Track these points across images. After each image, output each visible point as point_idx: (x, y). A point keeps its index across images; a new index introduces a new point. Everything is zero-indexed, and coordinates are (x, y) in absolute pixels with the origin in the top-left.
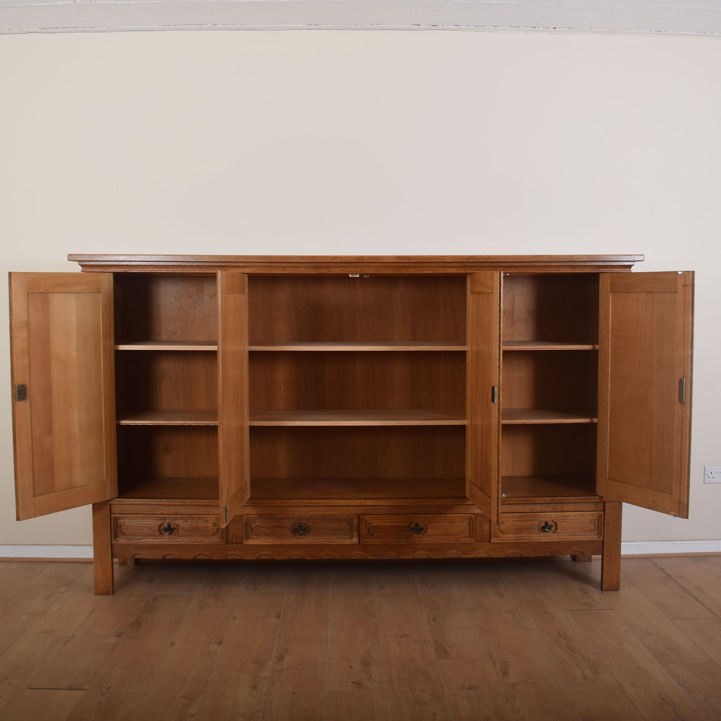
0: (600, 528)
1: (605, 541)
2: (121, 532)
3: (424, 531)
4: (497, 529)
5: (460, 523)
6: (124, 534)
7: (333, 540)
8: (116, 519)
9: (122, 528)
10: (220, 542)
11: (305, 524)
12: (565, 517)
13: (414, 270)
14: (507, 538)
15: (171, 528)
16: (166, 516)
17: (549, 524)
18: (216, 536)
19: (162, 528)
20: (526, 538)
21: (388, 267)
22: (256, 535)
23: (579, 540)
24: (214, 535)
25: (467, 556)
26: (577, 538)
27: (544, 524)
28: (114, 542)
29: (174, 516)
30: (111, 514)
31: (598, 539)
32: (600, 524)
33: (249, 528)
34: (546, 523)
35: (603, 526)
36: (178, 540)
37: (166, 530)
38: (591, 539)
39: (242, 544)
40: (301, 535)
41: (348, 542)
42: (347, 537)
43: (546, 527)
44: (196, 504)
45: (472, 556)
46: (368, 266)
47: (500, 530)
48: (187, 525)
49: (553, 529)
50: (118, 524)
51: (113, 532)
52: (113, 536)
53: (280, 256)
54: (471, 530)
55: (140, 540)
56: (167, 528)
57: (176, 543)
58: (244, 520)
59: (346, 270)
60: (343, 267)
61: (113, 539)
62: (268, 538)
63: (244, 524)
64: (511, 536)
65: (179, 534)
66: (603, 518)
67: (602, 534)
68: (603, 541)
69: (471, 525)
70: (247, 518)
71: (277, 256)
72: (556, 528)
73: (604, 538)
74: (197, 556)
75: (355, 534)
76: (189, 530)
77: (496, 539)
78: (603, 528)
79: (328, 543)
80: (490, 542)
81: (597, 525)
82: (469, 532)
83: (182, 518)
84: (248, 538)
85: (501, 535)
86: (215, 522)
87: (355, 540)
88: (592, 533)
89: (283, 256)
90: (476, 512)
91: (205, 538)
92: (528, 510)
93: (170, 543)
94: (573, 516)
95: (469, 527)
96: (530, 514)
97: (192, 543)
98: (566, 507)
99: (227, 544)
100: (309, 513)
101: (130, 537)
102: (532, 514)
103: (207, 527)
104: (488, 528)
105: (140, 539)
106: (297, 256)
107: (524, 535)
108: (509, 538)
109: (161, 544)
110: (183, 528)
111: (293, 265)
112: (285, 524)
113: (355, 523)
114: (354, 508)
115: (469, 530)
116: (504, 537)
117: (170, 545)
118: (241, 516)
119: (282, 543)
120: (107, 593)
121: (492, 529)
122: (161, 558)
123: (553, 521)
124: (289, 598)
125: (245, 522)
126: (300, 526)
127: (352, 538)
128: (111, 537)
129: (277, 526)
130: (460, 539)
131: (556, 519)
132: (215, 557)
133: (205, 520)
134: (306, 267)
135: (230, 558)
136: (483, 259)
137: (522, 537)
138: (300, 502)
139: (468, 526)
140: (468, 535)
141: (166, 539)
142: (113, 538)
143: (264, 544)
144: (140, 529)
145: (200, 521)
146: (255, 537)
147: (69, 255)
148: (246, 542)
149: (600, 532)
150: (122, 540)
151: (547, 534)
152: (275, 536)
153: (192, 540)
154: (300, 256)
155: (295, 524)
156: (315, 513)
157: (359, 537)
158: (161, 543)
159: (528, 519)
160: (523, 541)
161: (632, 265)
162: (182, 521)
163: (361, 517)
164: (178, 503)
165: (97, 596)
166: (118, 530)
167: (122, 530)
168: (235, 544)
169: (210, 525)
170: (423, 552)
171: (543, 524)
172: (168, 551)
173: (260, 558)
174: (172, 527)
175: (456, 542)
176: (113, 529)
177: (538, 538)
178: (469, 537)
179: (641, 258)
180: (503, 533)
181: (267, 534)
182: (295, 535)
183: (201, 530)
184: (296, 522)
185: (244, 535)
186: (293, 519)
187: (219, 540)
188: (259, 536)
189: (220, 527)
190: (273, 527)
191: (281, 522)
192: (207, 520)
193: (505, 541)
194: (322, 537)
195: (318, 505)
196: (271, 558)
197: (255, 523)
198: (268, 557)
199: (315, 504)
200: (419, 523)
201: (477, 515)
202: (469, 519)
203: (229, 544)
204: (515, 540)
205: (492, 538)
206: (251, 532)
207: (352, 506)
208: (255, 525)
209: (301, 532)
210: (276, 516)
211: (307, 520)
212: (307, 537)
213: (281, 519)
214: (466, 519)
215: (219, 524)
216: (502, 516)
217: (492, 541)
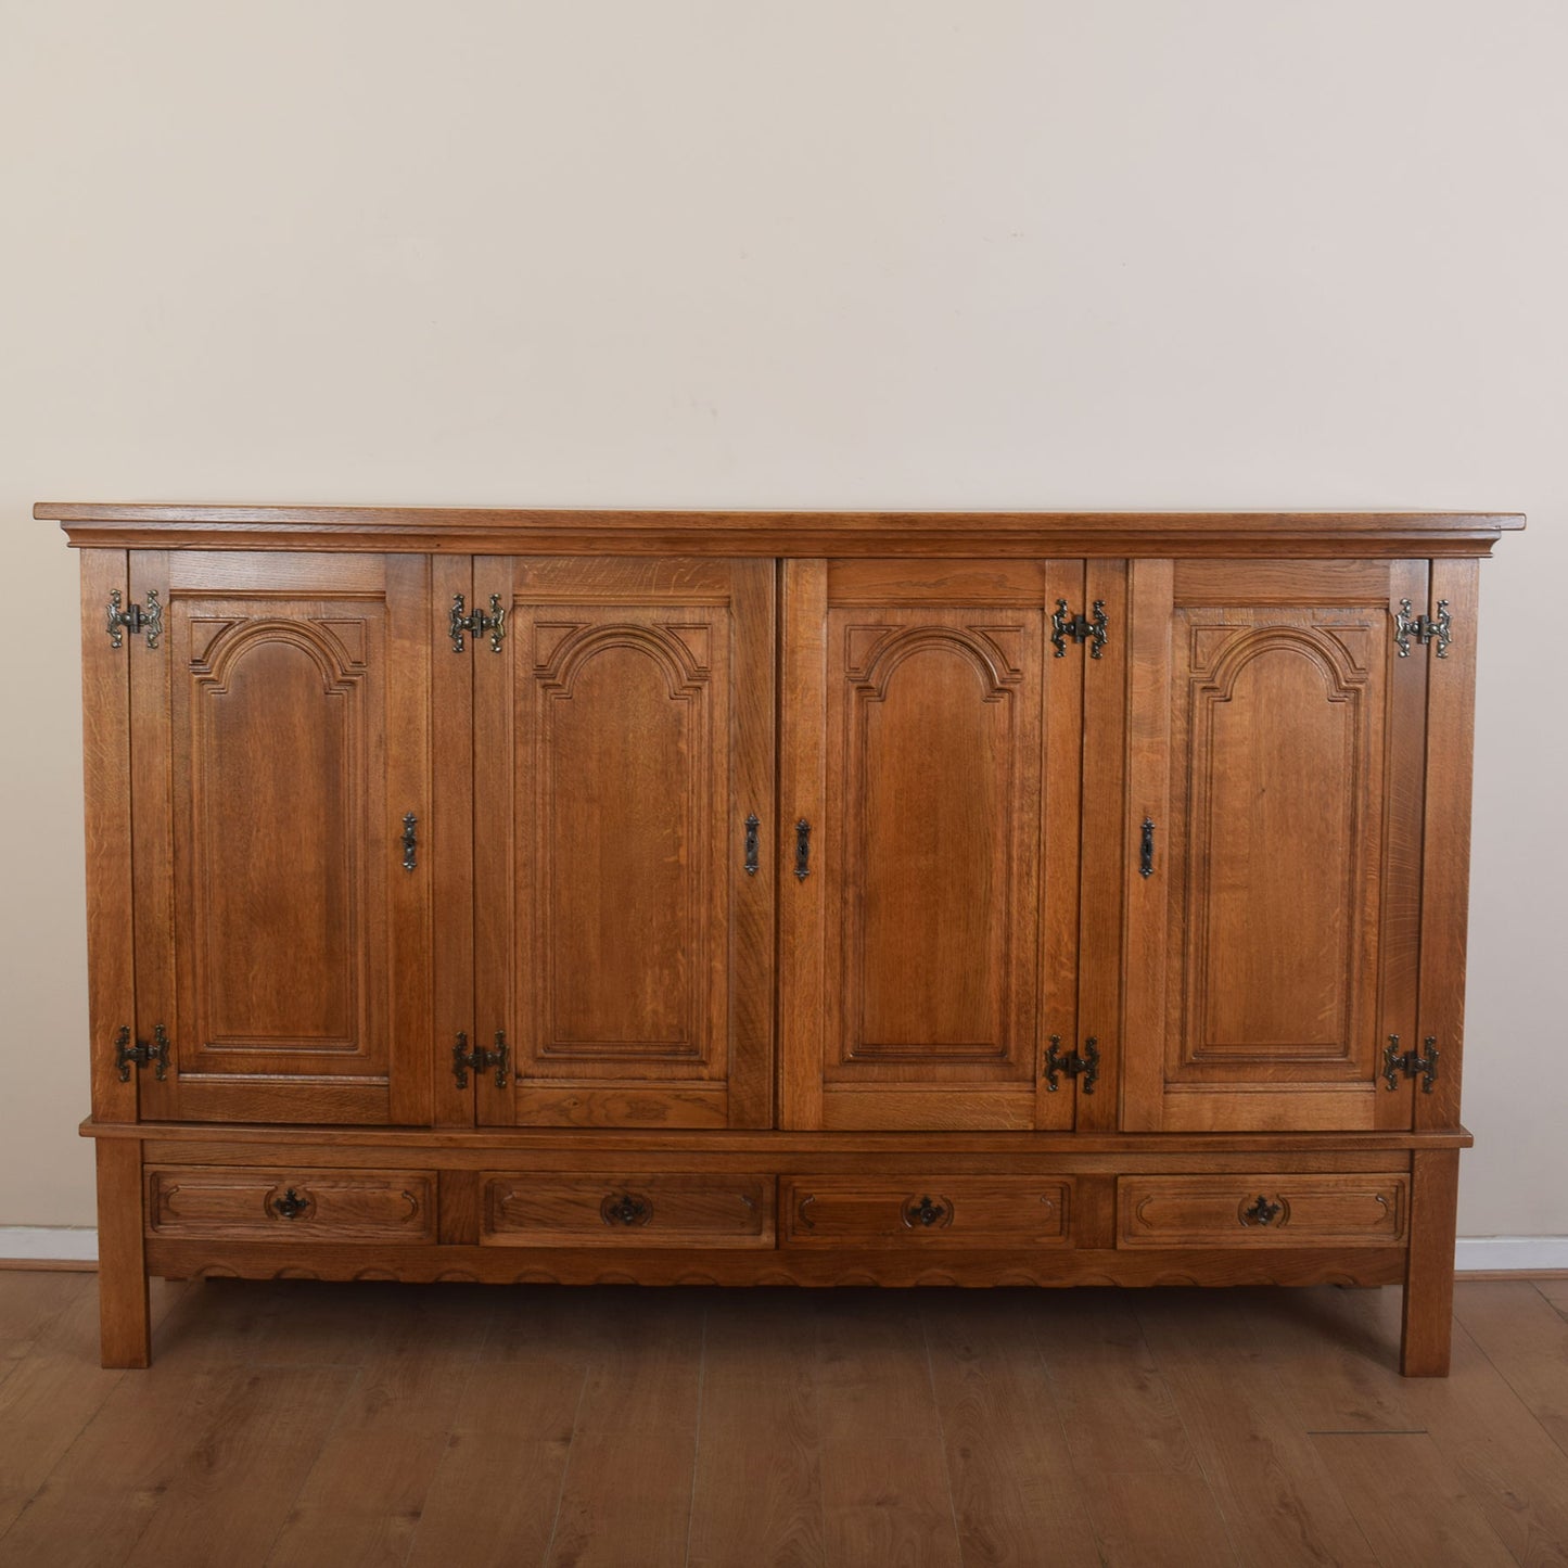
0: (1400, 1215)
1: (1412, 1250)
2: (167, 1208)
3: (944, 1216)
4: (1134, 1214)
5: (1039, 1197)
6: (177, 1215)
7: (709, 1237)
8: (157, 1177)
9: (170, 1200)
10: (421, 1239)
11: (641, 1196)
12: (1309, 1186)
13: (924, 549)
14: (1157, 1240)
15: (297, 1202)
16: (285, 1171)
17: (1269, 1204)
18: (409, 1225)
19: (273, 1200)
20: (1209, 1239)
21: (858, 540)
22: (512, 1222)
23: (1344, 1245)
24: (404, 1220)
25: (1055, 1283)
26: (1339, 1241)
27: (1256, 1205)
28: (151, 1235)
29: (304, 1171)
30: (143, 1164)
31: (1395, 1245)
32: (1400, 1205)
33: (496, 1205)
34: (1261, 1201)
35: (1407, 1212)
36: (313, 1231)
37: (282, 1207)
38: (1377, 1245)
39: (478, 1244)
40: (628, 1223)
41: (749, 1242)
42: (747, 1230)
43: (1260, 1212)
44: (359, 1142)
45: (1069, 1281)
46: (804, 539)
47: (1141, 1219)
48: (336, 1193)
49: (1278, 1216)
50: (161, 1189)
51: (147, 1210)
52: (148, 1219)
54: (1066, 1216)
55: (219, 1232)
56: (287, 1203)
57: (308, 1240)
58: (482, 1184)
60: (741, 540)
61: (149, 1228)
62: (544, 1232)
63: (482, 1194)
65: (316, 1217)
66: (1407, 1189)
67: (1406, 1230)
68: (1408, 1250)
69: (1066, 1203)
70: (490, 1181)
72: (1287, 1215)
73: (1409, 1241)
74: (361, 1273)
75: (768, 1223)
76: (342, 1209)
77: (1131, 1240)
78: (1407, 1216)
79: (698, 1246)
80: (1114, 1246)
81: (1393, 1209)
82: (1062, 1221)
83: (323, 1178)
84: (491, 1229)
85: (1142, 1230)
86: (408, 1189)
87: (767, 1239)
88: (1378, 1228)
90: (1079, 1172)
91: (383, 1227)
92: (1212, 1168)
93: (293, 1240)
94: (1331, 1184)
95: (1061, 1210)
96: (1217, 1178)
97: (349, 1241)
98: (1313, 1164)
99: (439, 1243)
100: (647, 1169)
101: (191, 1223)
102: (1223, 1178)
103: (388, 1200)
104: (1107, 1211)
105: (218, 1228)
108: (1161, 1240)
109: (270, 1243)
110: (328, 1201)
112: (590, 1195)
113: (768, 1195)
114: (766, 1157)
115: (1062, 1215)
116: (1151, 1236)
117: (293, 1244)
118: (477, 1172)
119: (577, 1244)
120: (133, 1365)
121: (1120, 1215)
122: (270, 1277)
123: (1278, 1196)
124: (597, 1384)
125: (486, 1187)
126: (627, 1201)
127: (759, 1233)
128: (144, 1222)
129: (567, 1201)
130: (1038, 1240)
131: (1288, 1190)
132: (404, 1277)
133: (384, 1182)
135: (447, 1278)
137: (1197, 1235)
138: (625, 1141)
139: (1059, 1206)
140: (1058, 1229)
141: (284, 1230)
142: (148, 1224)
143: (532, 1244)
144: (218, 1203)
145: (371, 1186)
146: (512, 1228)
147: (36, 504)
148: (487, 1241)
149: (1399, 1228)
150: (171, 1231)
151: (1260, 1229)
152: (562, 1225)
153: (348, 1232)
155: (614, 1195)
156: (666, 1169)
157: (777, 1231)
158: (271, 1239)
159: (1213, 1190)
160: (1199, 1247)
161: (1494, 541)
162: (323, 1184)
163: (783, 1179)
164: (313, 1140)
165: (106, 1371)
166: (162, 1204)
167: (171, 1206)
168: (461, 1243)
169: (395, 1195)
170: (939, 1271)
171: (1254, 1204)
172: (289, 1260)
173: (522, 1281)
174: (299, 1198)
175: (1025, 1247)
176: (147, 1203)
177: (1239, 1239)
178: (1061, 1234)
179: (1519, 522)
180: (1149, 1224)
181: (541, 1222)
182: (613, 1224)
183: (373, 1208)
184: (616, 1190)
185: (482, 1222)
186: (607, 1182)
187: (419, 1234)
188: (521, 1225)
189: (420, 1201)
190: (555, 1203)
191: (577, 1190)
192: (389, 1183)
193: (1154, 1247)
194: (683, 1231)
195: (672, 1149)
196: (550, 1280)
197: (511, 1193)
198: (543, 1280)
199: (665, 1145)
200: (931, 1198)
201: (1081, 1179)
202: (1061, 1188)
203: (444, 1244)
204: (1179, 1243)
205: (1120, 1237)
206: (499, 1215)
207: (761, 1152)
208: (510, 1197)
209: (629, 1218)
210: (564, 1174)
211: (643, 1187)
212: (645, 1230)
213: (577, 1184)
214: (1054, 1187)
215: (418, 1194)
216: (1147, 1182)
217: (1118, 1245)
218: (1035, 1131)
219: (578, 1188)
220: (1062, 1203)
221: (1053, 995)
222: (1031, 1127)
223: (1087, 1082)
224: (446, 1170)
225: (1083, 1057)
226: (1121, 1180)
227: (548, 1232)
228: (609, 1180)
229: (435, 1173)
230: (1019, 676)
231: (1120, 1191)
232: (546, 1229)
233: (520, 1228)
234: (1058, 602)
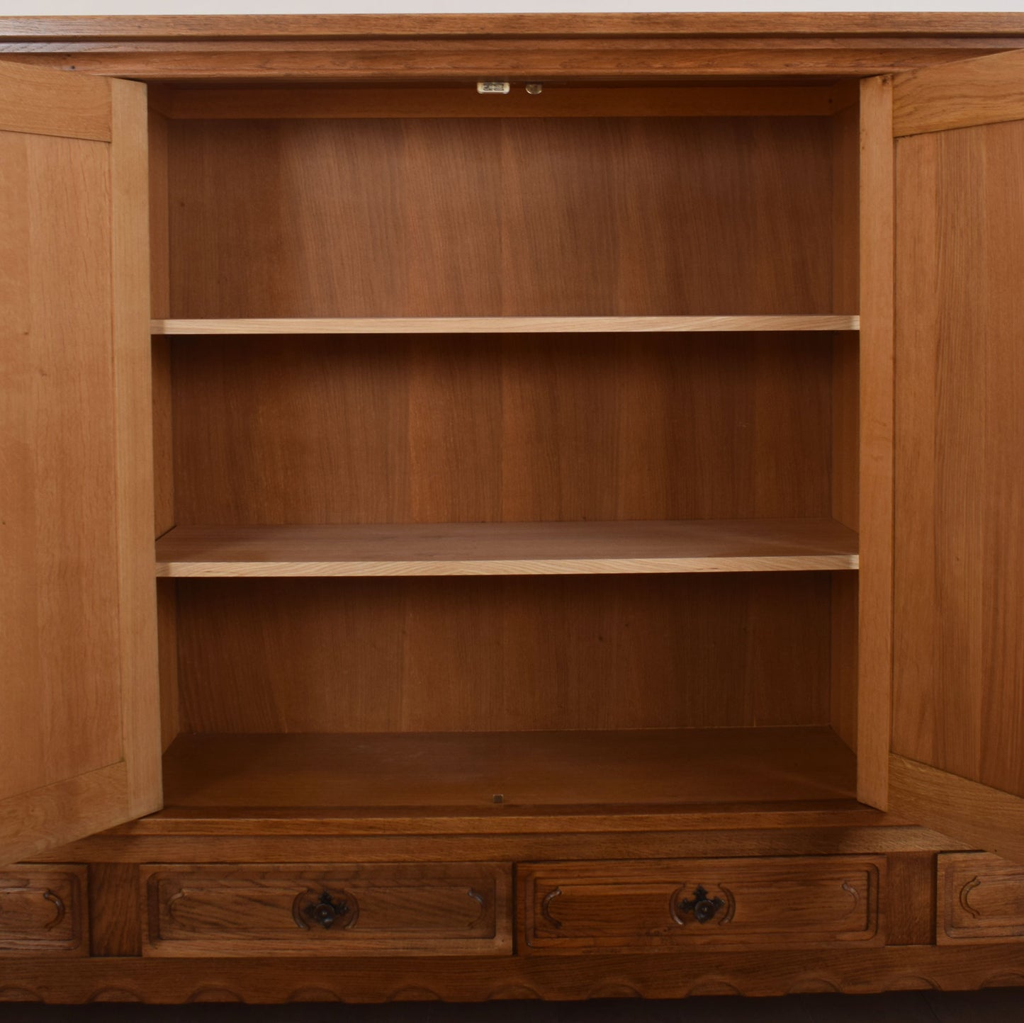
3: (724, 910)
4: (956, 900)
7: (432, 942)
10: (68, 949)
11: (342, 891)
13: (688, 64)
14: (986, 932)
18: (54, 932)
21: (604, 52)
22: (183, 927)
24: (48, 926)
25: (860, 989)
33: (162, 906)
39: (140, 955)
40: (328, 926)
41: (479, 947)
42: (474, 933)
45: (877, 986)
46: (539, 51)
47: (965, 905)
53: (247, 17)
54: (873, 906)
58: (143, 880)
59: (470, 65)
60: (457, 53)
62: (223, 938)
63: (144, 891)
64: (1002, 922)
69: (873, 890)
70: (154, 875)
71: (237, 16)
75: (503, 922)
77: (953, 933)
79: (416, 953)
80: (933, 941)
82: (868, 911)
84: (156, 936)
85: (967, 920)
86: (51, 887)
87: (502, 942)
89: (258, 16)
90: (889, 850)
91: (21, 936)
95: (868, 898)
99: (92, 954)
100: (351, 858)
103: (27, 902)
104: (924, 897)
106: (305, 16)
108: (991, 931)
111: (290, 47)
112: (278, 892)
113: (503, 888)
114: (500, 840)
115: (868, 904)
116: (978, 927)
118: (136, 865)
119: (264, 953)
121: (940, 903)
125: (149, 883)
126: (325, 898)
127: (492, 936)
129: (251, 899)
130: (840, 937)
133: (22, 880)
134: (337, 55)
135: (104, 998)
136: (915, 24)
138: (323, 823)
139: (865, 894)
140: (863, 923)
145: (5, 885)
146: (182, 934)
148: (151, 951)
152: (245, 929)
154: (314, 16)
155: (310, 890)
156: (374, 858)
157: (515, 932)
163: (522, 868)
168: (119, 955)
169: (35, 896)
170: (718, 978)
173: (197, 1000)
175: (824, 946)
178: (867, 928)
180: (976, 913)
181: (217, 926)
182: (309, 928)
183: (7, 912)
184: (310, 884)
185: (144, 927)
186: (300, 875)
187: (66, 944)
188: (193, 930)
189: (67, 903)
190: (237, 903)
191: (262, 886)
192: (28, 880)
193: (983, 941)
194: (397, 935)
195: (380, 833)
196: (232, 999)
197: (180, 891)
198: (223, 998)
199: (371, 828)
200: (706, 887)
201: (892, 858)
202: (867, 871)
203: (99, 955)
204: (1013, 936)
205: (940, 930)
206: (167, 918)
207: (494, 835)
208: (179, 895)
209: (327, 920)
210: (244, 865)
211: (346, 880)
212: (349, 935)
213: (263, 878)
214: (860, 871)
215: (64, 893)
216: (973, 860)
217: (938, 939)
219: (263, 882)
220: (868, 890)
224: (98, 864)
226: (941, 859)
227: (229, 939)
228: (302, 872)
229: (86, 866)
231: (941, 873)
232: (225, 935)
233: (191, 934)
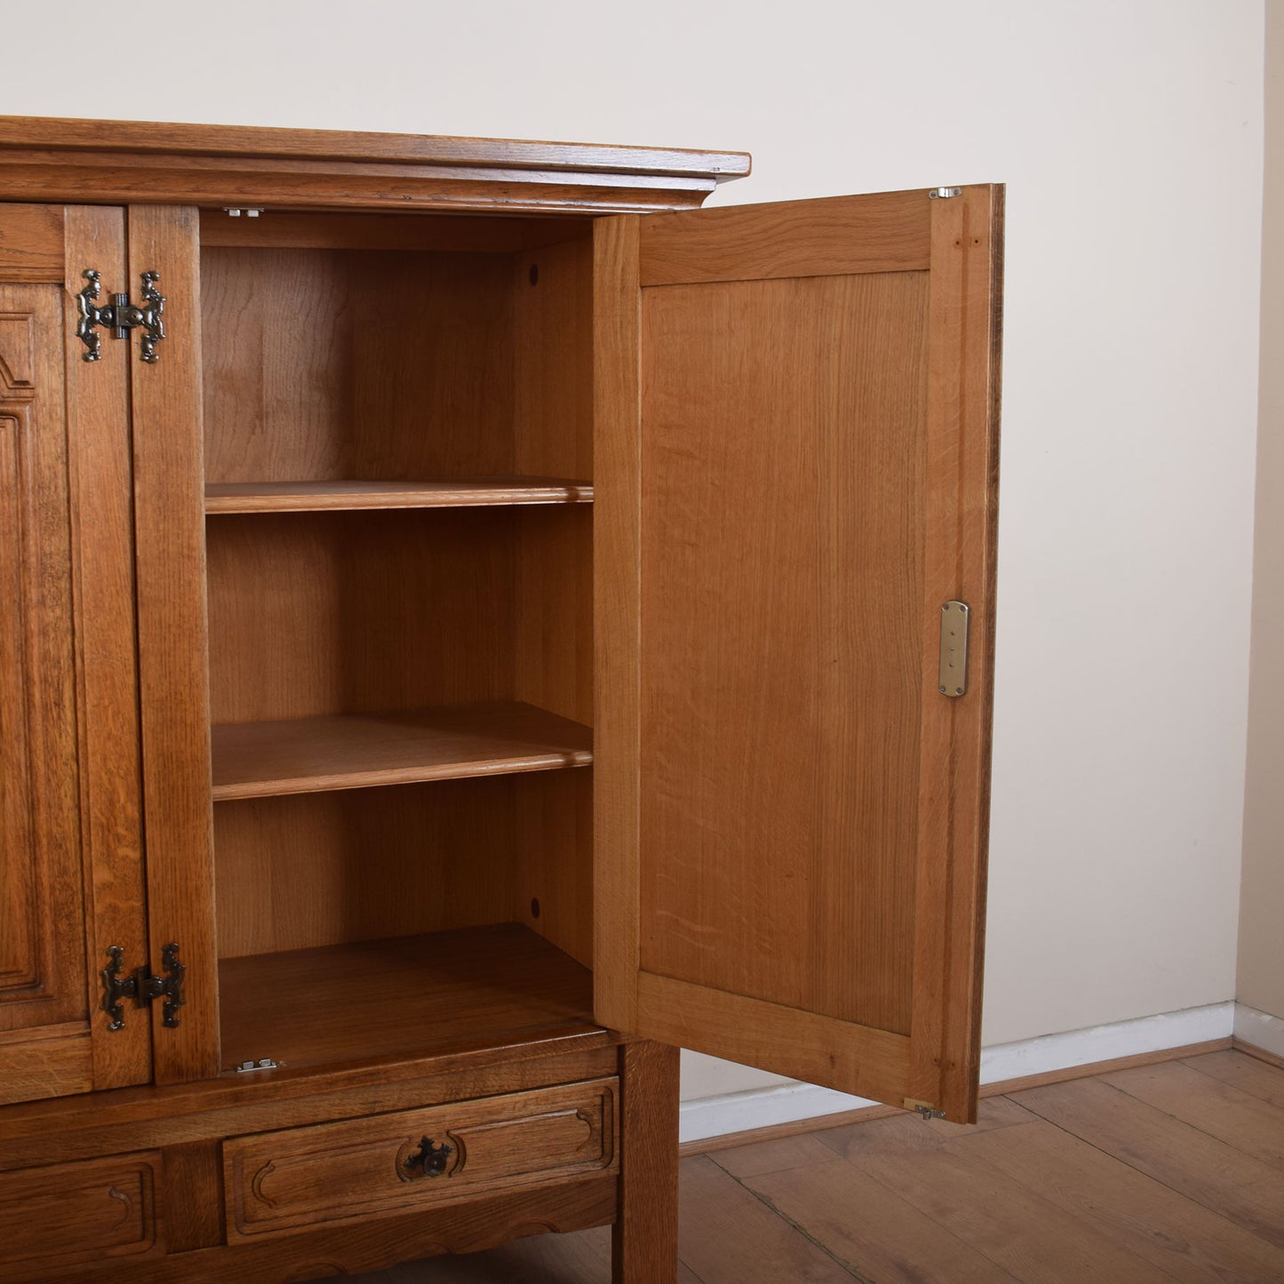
0: (607, 1133)
1: (626, 1178)
4: (249, 1191)
5: (108, 1189)
12: (490, 1113)
14: (285, 1222)
17: (437, 1146)
20: (360, 1208)
23: (539, 1186)
26: (530, 1181)
27: (419, 1150)
31: (604, 1173)
32: (607, 1120)
34: (426, 1144)
35: (617, 1128)
38: (581, 1178)
43: (427, 1160)
47: (259, 1195)
49: (451, 1159)
54: (149, 1212)
64: (304, 1208)
66: (616, 1097)
67: (617, 1152)
68: (620, 1179)
69: (148, 1192)
72: (462, 1159)
73: (621, 1166)
77: (247, 1229)
78: (617, 1133)
80: (224, 1242)
81: (598, 1126)
82: (144, 1218)
85: (263, 1212)
88: (582, 1154)
90: (165, 1143)
92: (358, 1109)
94: (518, 1105)
95: (142, 1202)
96: (364, 1122)
98: (493, 1083)
102: (373, 1121)
104: (211, 1192)
107: (347, 1199)
108: (291, 1221)
115: (143, 1209)
116: (276, 1217)
121: (229, 1197)
123: (448, 1132)
130: (111, 1252)
131: (461, 1123)
137: (340, 1206)
139: (138, 1198)
140: (138, 1232)
149: (607, 1147)
151: (428, 1182)
159: (359, 1140)
160: (345, 1222)
161: (706, 193)
171: (416, 1150)
175: (92, 1266)
177: (400, 1201)
178: (143, 1237)
179: (738, 165)
180: (272, 1202)
193: (281, 1233)
201: (168, 1153)
202: (140, 1172)
204: (317, 1222)
205: (231, 1229)
214: (128, 1172)
216: (265, 1143)
217: (229, 1239)
218: (94, 1093)
220: (142, 1192)
221: (107, 886)
222: (87, 1088)
223: (168, 1011)
225: (160, 974)
226: (228, 1147)
230: (27, 393)
231: (227, 1162)
234: (85, 274)
